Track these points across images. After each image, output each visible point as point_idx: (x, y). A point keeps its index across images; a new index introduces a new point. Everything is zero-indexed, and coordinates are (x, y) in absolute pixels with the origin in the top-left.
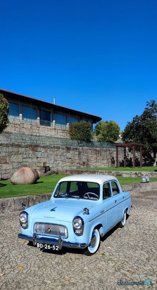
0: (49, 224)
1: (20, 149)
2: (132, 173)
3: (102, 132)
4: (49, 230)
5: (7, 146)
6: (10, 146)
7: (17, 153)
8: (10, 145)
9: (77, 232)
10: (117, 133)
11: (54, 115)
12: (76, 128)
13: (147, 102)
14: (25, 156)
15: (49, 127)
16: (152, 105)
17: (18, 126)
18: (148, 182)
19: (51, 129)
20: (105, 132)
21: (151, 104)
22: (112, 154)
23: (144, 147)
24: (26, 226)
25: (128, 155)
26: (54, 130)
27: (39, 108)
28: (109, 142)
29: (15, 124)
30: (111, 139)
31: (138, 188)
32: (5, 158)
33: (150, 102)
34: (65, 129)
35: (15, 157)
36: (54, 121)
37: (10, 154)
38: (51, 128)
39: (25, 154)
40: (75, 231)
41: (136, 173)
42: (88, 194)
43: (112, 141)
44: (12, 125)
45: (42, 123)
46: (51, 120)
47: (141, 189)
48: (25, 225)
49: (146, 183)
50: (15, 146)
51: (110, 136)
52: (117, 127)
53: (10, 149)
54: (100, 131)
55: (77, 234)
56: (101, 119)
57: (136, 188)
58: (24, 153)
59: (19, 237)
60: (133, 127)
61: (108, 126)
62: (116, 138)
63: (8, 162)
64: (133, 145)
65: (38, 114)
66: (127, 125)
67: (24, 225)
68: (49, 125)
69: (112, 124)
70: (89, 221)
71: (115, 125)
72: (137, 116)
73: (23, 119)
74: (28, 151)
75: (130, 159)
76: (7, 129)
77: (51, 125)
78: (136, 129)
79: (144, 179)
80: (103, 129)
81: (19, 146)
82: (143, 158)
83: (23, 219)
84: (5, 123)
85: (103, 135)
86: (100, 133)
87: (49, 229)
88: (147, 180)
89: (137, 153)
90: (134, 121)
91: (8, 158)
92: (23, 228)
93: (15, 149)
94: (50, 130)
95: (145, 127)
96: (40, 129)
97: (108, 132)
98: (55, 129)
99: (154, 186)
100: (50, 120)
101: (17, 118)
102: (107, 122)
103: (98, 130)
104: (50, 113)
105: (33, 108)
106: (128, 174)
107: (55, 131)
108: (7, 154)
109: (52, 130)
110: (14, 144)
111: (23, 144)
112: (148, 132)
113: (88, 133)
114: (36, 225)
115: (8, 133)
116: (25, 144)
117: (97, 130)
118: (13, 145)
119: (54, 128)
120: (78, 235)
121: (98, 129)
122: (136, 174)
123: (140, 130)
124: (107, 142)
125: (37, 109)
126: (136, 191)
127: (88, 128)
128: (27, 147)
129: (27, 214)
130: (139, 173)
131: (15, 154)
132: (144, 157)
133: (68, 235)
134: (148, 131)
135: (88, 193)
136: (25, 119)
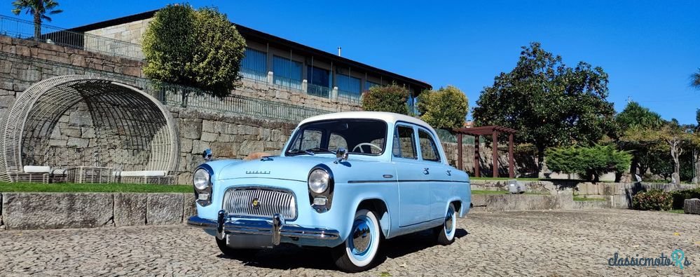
0: (256, 189)
1: (261, 129)
2: (489, 183)
3: (430, 110)
4: (255, 203)
5: (235, 122)
6: (240, 123)
7: (255, 138)
8: (241, 120)
9: (317, 202)
10: (462, 111)
11: (336, 76)
12: (377, 97)
13: (523, 48)
14: (269, 145)
15: (324, 99)
16: (534, 52)
17: (265, 95)
18: (522, 193)
19: (329, 103)
20: (438, 109)
21: (531, 50)
22: (451, 153)
23: (518, 136)
24: (206, 198)
25: (486, 158)
26: (335, 105)
27: (306, 62)
28: (444, 129)
29: (257, 90)
30: (450, 124)
31: (500, 203)
32: (229, 146)
33: (528, 46)
34: (357, 104)
35: (249, 146)
36: (336, 88)
37: (240, 139)
38: (329, 100)
39: (271, 140)
40: (312, 201)
41: (498, 183)
42: (362, 146)
43: (451, 128)
44: (251, 91)
45: (311, 91)
46: (330, 86)
47: (506, 207)
48: (205, 196)
49: (516, 195)
50: (251, 124)
51: (448, 118)
52: (462, 99)
53: (241, 129)
54: (428, 107)
55: (316, 208)
56: (429, 87)
57: (495, 204)
58: (269, 139)
59: (191, 222)
60: (495, 96)
61: (444, 97)
62: (460, 122)
63: (234, 154)
64: (494, 130)
65: (305, 73)
66: (483, 92)
67: (203, 197)
68: (325, 94)
69: (451, 94)
70: (350, 182)
71: (457, 94)
72: (502, 74)
73: (274, 82)
74: (276, 135)
75: (489, 167)
76: (236, 92)
77: (330, 96)
78: (500, 100)
79: (512, 185)
80: (432, 103)
81: (258, 124)
82: (519, 168)
83: (201, 182)
84: (233, 78)
85: (434, 115)
86: (427, 111)
87: (257, 199)
88: (519, 187)
89: (505, 156)
90: (496, 84)
91: (234, 147)
92: (201, 204)
93: (251, 130)
94: (327, 105)
95: (520, 95)
96: (307, 101)
97: (443, 109)
98: (337, 103)
99: (535, 203)
100: (327, 86)
101: (261, 78)
102: (441, 90)
103: (423, 104)
104: (328, 72)
105: (296, 62)
106: (481, 185)
107: (337, 107)
108: (233, 138)
109: (330, 105)
110: (250, 119)
111: (267, 121)
112: (527, 105)
113: (401, 108)
114: (228, 194)
115: (239, 97)
116: (272, 121)
117: (420, 106)
118: (246, 121)
119: (334, 100)
120: (319, 209)
121: (424, 102)
122: (498, 185)
123: (510, 103)
124: (442, 128)
125: (304, 64)
126: (494, 208)
127: (401, 98)
128: (274, 126)
129: (211, 172)
130: (505, 183)
131: (250, 140)
132: (519, 165)
133: (297, 212)
134: (525, 101)
135: (360, 145)
136: (278, 82)
